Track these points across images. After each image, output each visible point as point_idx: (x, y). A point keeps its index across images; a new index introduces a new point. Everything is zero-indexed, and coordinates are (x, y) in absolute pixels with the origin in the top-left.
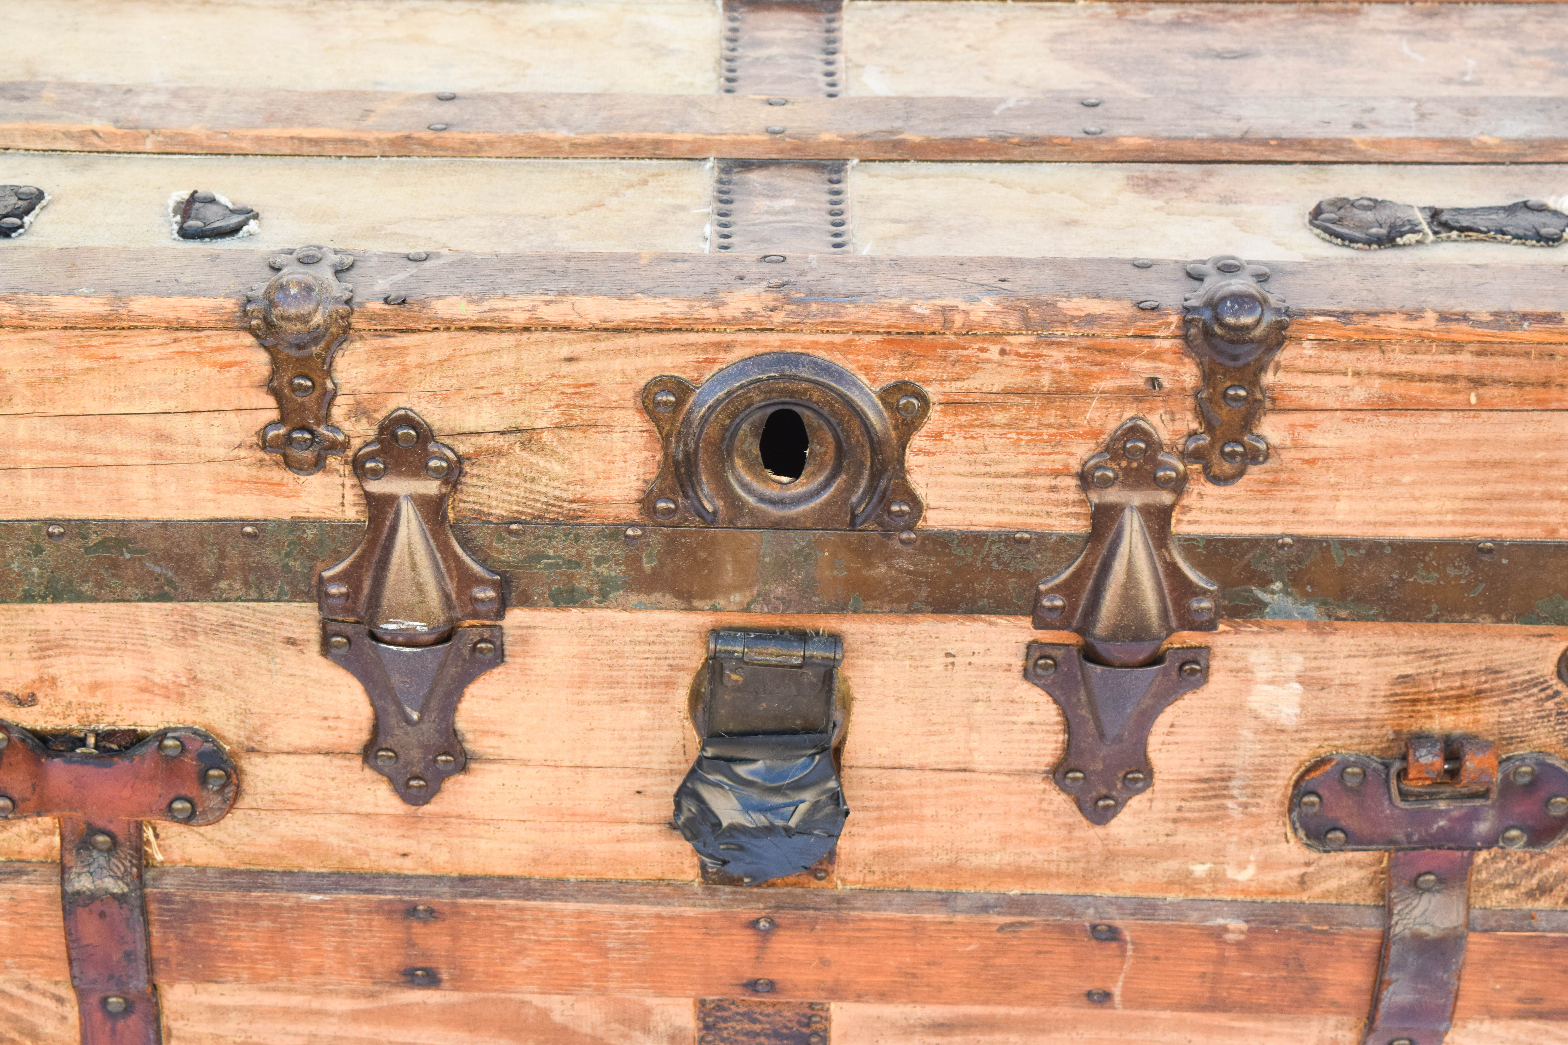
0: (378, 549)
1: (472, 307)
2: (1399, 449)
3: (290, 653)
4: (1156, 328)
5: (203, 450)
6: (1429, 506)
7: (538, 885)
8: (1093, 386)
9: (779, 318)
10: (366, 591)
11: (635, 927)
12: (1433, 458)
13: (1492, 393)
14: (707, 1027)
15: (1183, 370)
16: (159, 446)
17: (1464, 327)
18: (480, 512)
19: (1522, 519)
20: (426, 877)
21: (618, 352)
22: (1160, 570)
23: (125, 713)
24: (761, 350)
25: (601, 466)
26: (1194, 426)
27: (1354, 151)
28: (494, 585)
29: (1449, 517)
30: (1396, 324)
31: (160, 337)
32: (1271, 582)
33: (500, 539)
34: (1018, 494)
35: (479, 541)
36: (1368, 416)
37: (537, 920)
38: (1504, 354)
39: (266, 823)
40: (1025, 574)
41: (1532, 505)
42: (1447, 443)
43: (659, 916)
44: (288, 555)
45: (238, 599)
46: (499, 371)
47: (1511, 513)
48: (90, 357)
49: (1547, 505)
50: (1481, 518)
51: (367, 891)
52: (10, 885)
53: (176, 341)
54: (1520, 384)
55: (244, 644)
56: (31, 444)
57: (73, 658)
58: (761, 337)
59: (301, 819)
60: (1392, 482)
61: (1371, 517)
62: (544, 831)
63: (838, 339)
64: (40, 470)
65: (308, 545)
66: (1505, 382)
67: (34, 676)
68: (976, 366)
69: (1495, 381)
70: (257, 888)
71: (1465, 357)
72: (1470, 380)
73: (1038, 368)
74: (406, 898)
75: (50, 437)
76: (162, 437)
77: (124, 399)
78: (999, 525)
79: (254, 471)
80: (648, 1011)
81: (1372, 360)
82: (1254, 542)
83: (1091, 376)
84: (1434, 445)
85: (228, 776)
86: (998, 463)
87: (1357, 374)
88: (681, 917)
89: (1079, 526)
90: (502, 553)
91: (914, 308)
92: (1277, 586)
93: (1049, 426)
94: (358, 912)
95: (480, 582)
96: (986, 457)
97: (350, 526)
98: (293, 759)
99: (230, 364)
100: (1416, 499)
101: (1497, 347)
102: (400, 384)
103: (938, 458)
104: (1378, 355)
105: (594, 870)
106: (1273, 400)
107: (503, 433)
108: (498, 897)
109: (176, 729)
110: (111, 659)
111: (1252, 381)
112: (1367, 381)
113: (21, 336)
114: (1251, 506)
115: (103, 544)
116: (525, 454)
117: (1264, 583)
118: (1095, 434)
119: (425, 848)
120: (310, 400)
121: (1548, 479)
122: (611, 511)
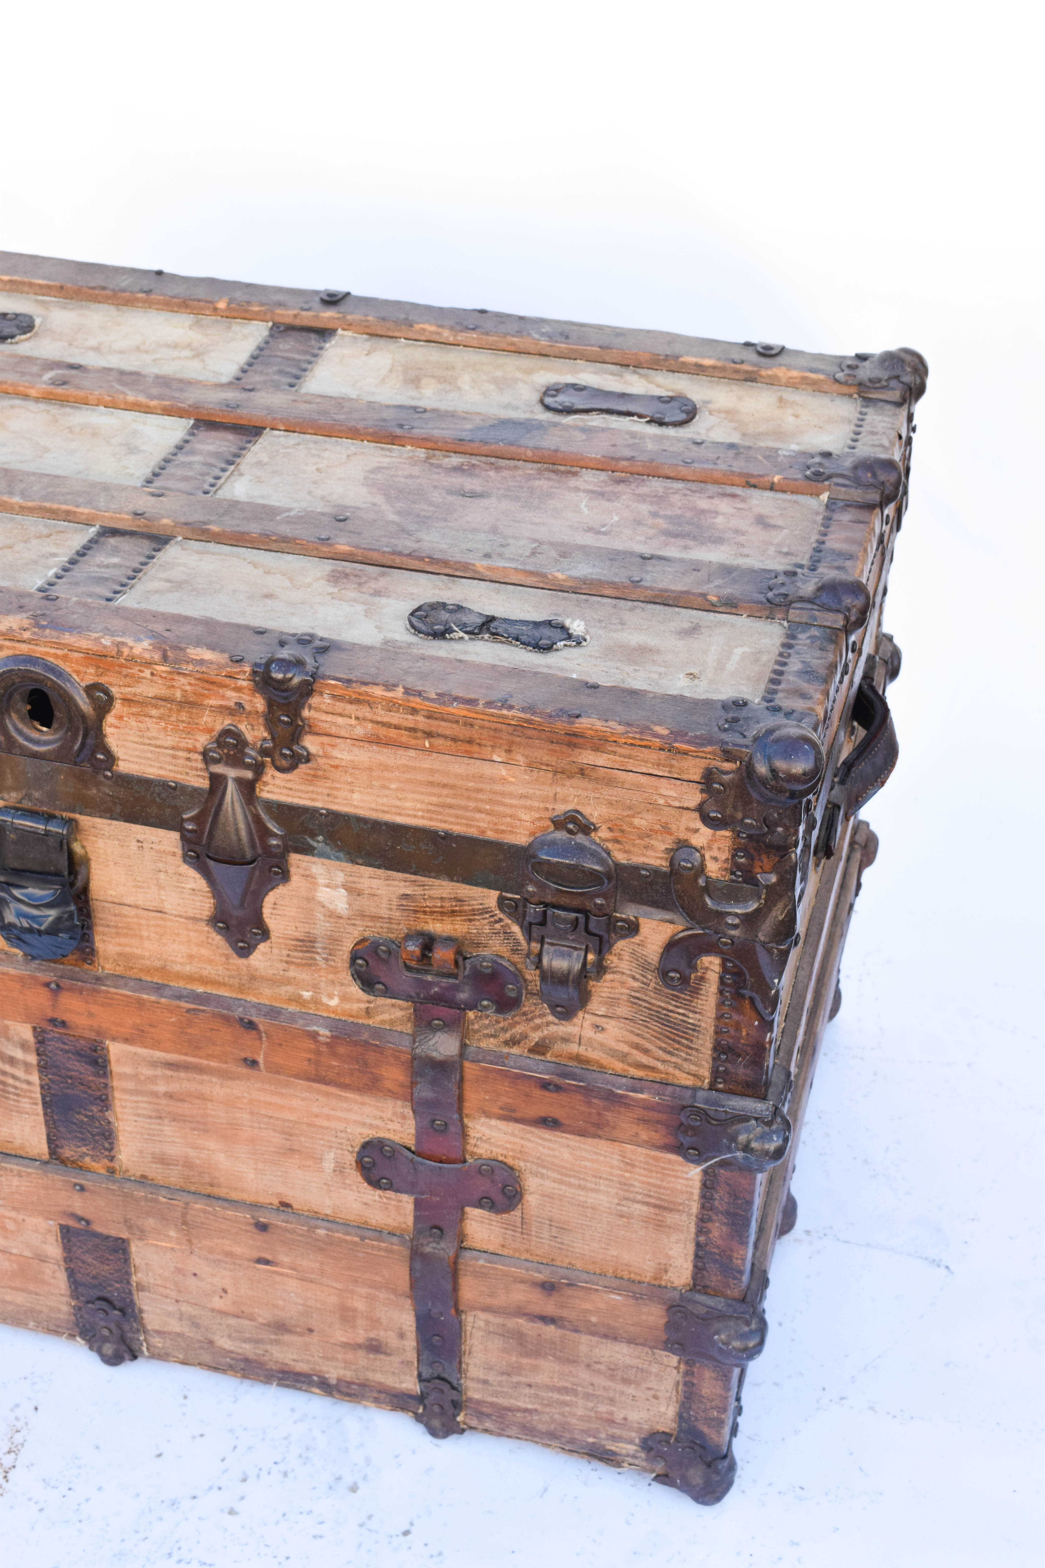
2: (386, 768)
4: (238, 673)
6: (408, 804)
8: (206, 702)
9: (27, 635)
12: (407, 776)
13: (439, 742)
14: (40, 1042)
15: (256, 700)
17: (418, 700)
19: (464, 821)
22: (250, 818)
24: (18, 652)
26: (266, 734)
27: (475, 571)
29: (420, 814)
30: (378, 691)
32: (317, 835)
34: (169, 759)
36: (366, 745)
38: (443, 720)
40: (175, 807)
41: (469, 814)
42: (414, 768)
47: (457, 817)
49: (478, 816)
50: (440, 817)
54: (455, 740)
58: (17, 645)
60: (384, 787)
61: (373, 806)
63: (59, 652)
66: (445, 737)
68: (138, 680)
69: (439, 735)
71: (420, 718)
72: (424, 732)
73: (173, 686)
78: (159, 776)
81: (364, 711)
82: (305, 810)
83: (203, 695)
84: (407, 769)
86: (156, 739)
87: (357, 718)
88: (9, 974)
89: (204, 783)
91: (103, 641)
92: (321, 838)
93: (182, 721)
96: (149, 734)
100: (400, 799)
101: (439, 716)
103: (122, 731)
104: (368, 709)
106: (310, 726)
111: (295, 713)
112: (363, 723)
114: (303, 787)
117: (313, 836)
118: (210, 731)
121: (477, 800)
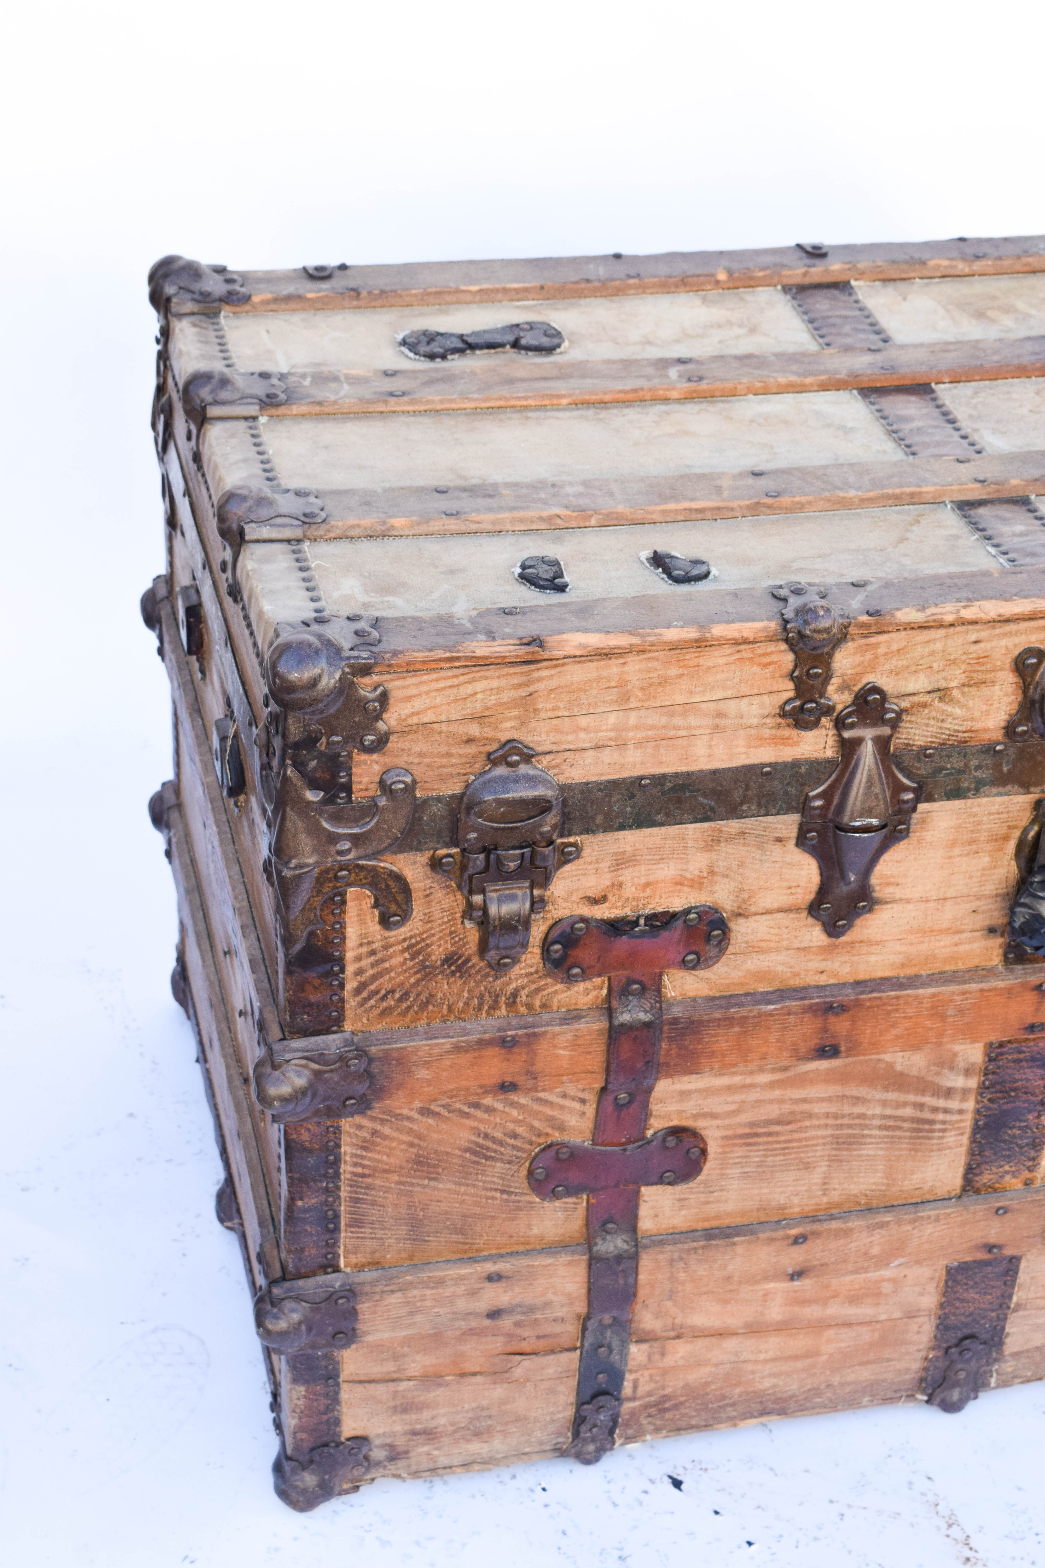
0: (847, 775)
1: (920, 614)
3: (777, 848)
5: (744, 721)
7: (904, 980)
10: (835, 802)
11: (966, 999)
14: (991, 1060)
16: (717, 721)
18: (908, 745)
20: (834, 985)
21: (1005, 635)
23: (663, 900)
25: (984, 708)
28: (913, 790)
31: (728, 650)
33: (919, 761)
35: (906, 763)
37: (906, 1003)
39: (739, 962)
43: (982, 990)
44: (788, 784)
45: (753, 816)
46: (932, 653)
48: (683, 667)
51: (801, 999)
52: (576, 1026)
53: (738, 651)
55: (749, 845)
56: (637, 727)
57: (637, 868)
59: (761, 957)
62: (912, 944)
64: (639, 744)
65: (801, 776)
67: (608, 883)
70: (733, 1006)
74: (828, 1000)
75: (650, 722)
76: (720, 715)
77: (700, 692)
79: (773, 732)
80: (955, 1055)
85: (724, 933)
88: (995, 989)
90: (919, 769)
94: (796, 1014)
95: (906, 789)
97: (829, 762)
98: (764, 917)
99: (769, 664)
102: (872, 667)
105: (937, 967)
107: (929, 692)
108: (884, 991)
109: (696, 907)
110: (662, 866)
113: (641, 657)
115: (673, 789)
116: (941, 705)
119: (837, 965)
120: (816, 682)
122: (987, 736)
